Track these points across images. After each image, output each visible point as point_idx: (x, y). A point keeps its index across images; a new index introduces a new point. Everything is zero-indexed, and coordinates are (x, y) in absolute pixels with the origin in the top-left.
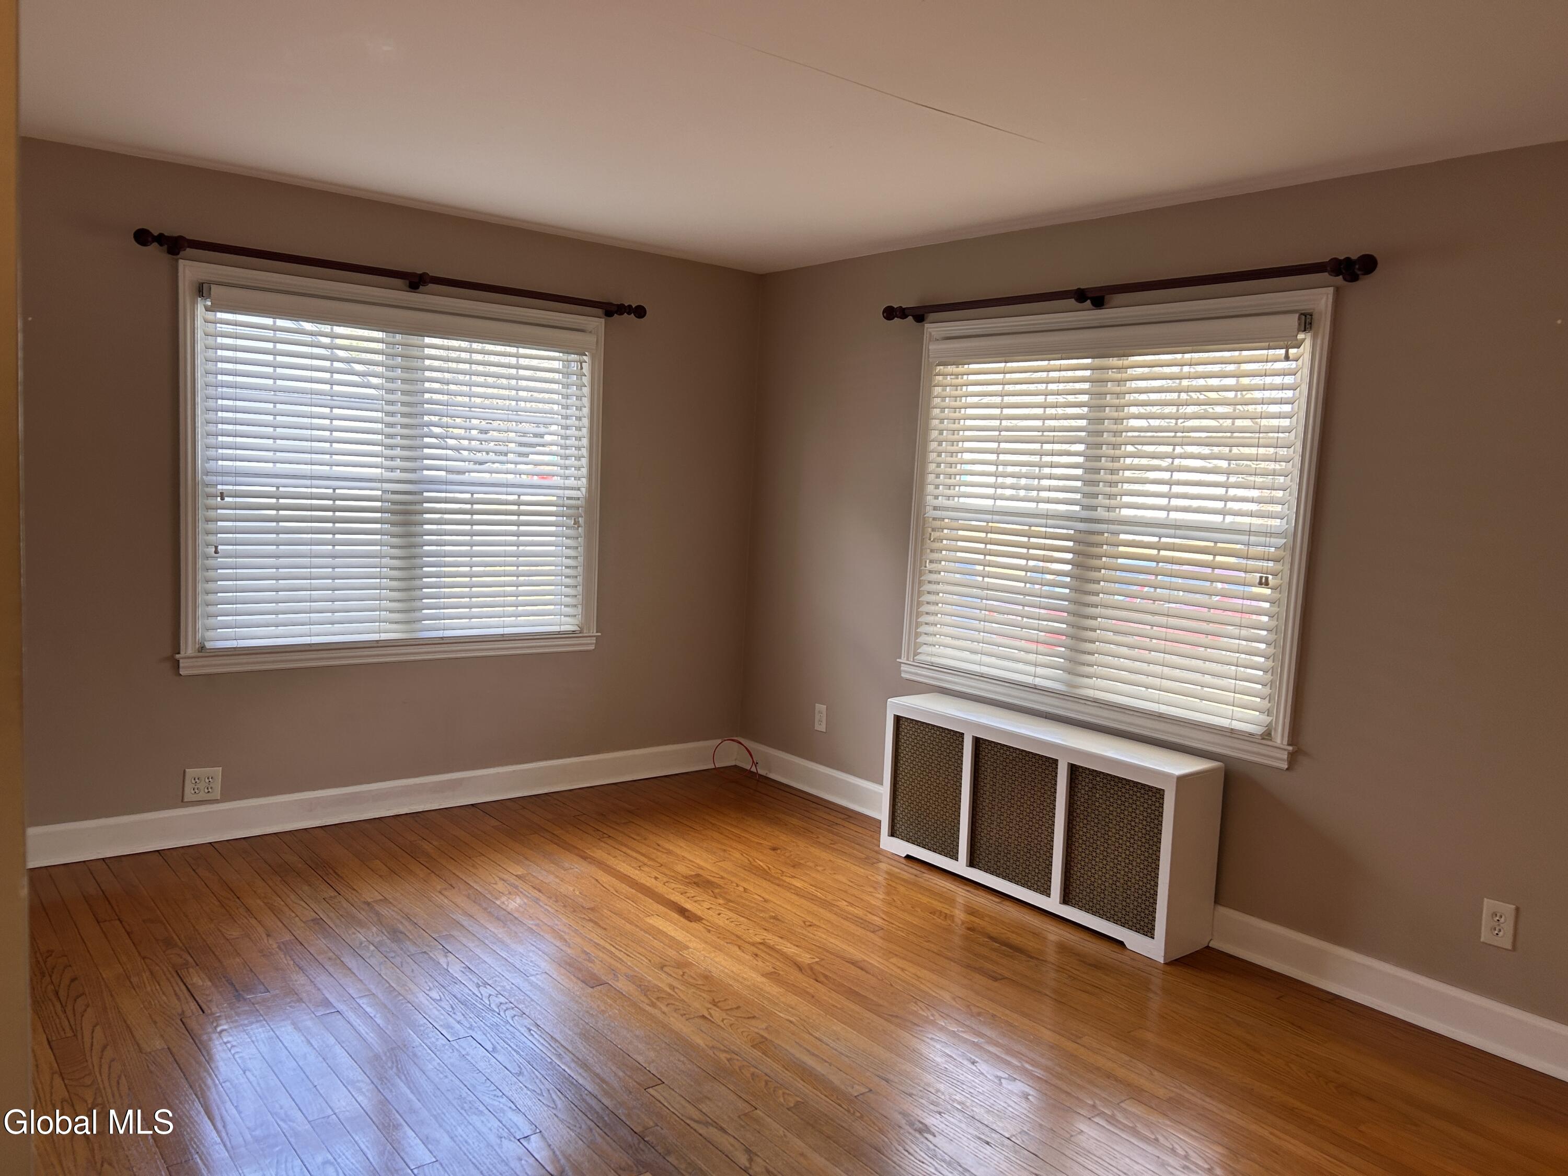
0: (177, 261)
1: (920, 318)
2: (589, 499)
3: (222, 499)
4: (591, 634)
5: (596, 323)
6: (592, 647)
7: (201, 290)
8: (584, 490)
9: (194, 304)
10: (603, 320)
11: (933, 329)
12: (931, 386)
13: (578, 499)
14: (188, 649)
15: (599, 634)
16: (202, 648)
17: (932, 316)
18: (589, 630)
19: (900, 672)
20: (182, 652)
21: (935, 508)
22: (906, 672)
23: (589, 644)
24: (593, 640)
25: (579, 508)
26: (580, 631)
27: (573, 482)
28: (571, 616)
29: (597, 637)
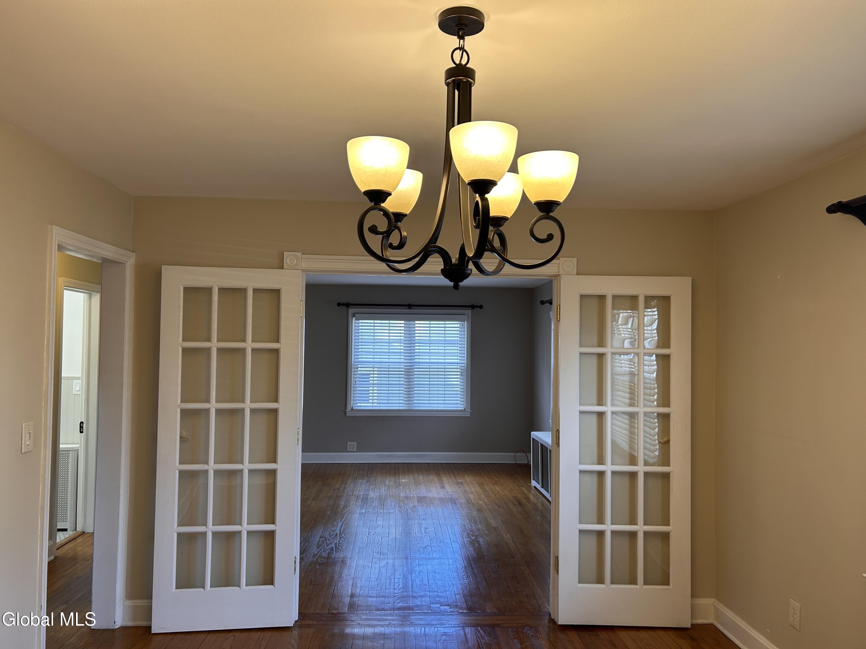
0: (348, 309)
1: (551, 303)
2: (467, 367)
3: (357, 369)
4: (468, 411)
5: (469, 312)
6: (469, 415)
7: (354, 315)
8: (465, 364)
9: (352, 319)
10: (470, 311)
13: (464, 367)
14: (349, 409)
15: (471, 411)
16: (352, 409)
18: (468, 410)
20: (347, 409)
24: (469, 413)
25: (464, 370)
26: (465, 410)
27: (463, 362)
28: (462, 405)
29: (471, 412)
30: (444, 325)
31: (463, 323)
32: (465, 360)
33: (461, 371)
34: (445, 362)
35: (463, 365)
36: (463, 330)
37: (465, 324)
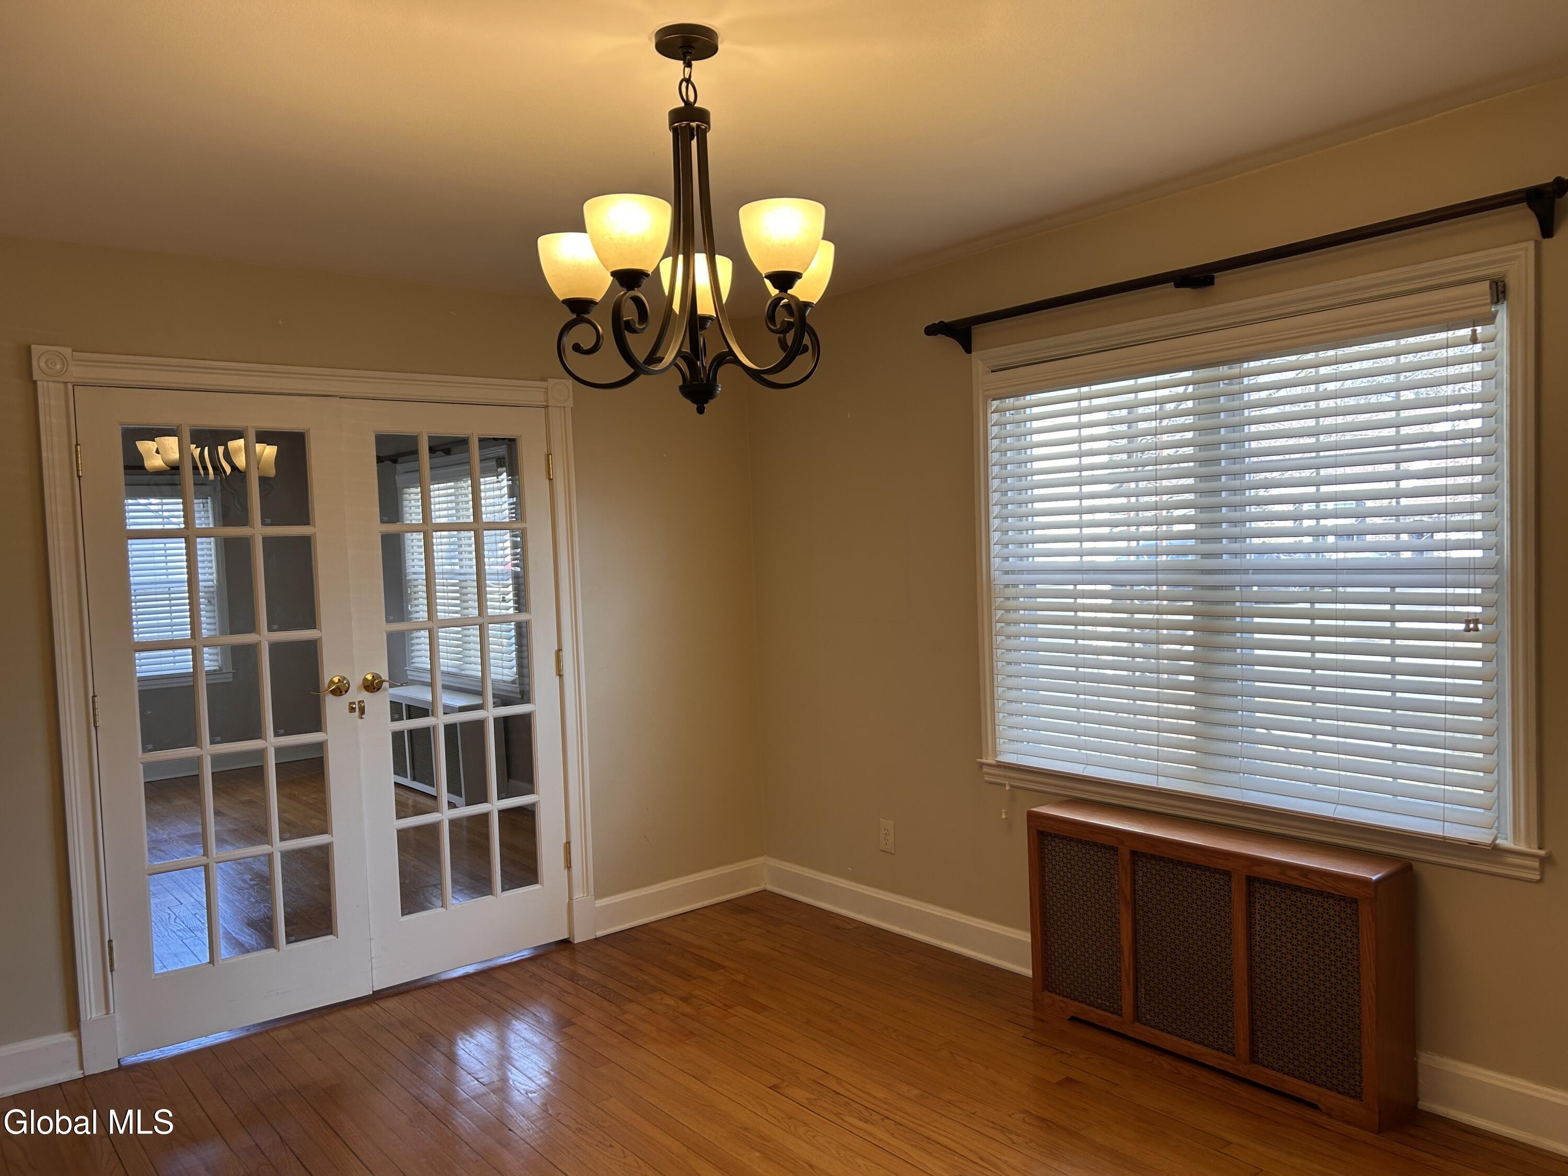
1: (395, 461)
2: (219, 586)
4: (228, 671)
6: (231, 680)
8: (215, 581)
11: (399, 467)
12: (402, 500)
13: (213, 587)
17: (400, 459)
18: (227, 669)
19: (407, 675)
21: (414, 573)
22: (410, 675)
23: (229, 678)
24: (231, 675)
25: (213, 592)
26: (220, 670)
27: (210, 577)
28: (213, 661)
29: (233, 673)
30: (160, 506)
31: (204, 501)
32: (215, 575)
33: (207, 595)
34: (168, 580)
35: (211, 584)
36: (206, 515)
37: (207, 503)
